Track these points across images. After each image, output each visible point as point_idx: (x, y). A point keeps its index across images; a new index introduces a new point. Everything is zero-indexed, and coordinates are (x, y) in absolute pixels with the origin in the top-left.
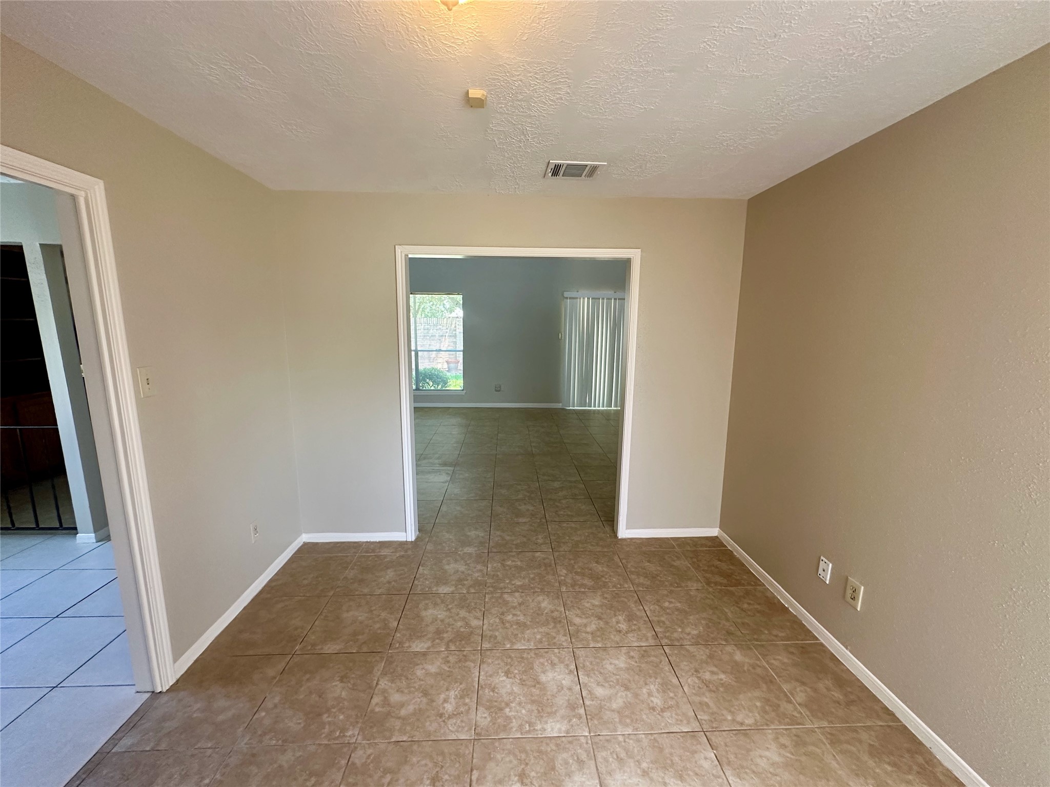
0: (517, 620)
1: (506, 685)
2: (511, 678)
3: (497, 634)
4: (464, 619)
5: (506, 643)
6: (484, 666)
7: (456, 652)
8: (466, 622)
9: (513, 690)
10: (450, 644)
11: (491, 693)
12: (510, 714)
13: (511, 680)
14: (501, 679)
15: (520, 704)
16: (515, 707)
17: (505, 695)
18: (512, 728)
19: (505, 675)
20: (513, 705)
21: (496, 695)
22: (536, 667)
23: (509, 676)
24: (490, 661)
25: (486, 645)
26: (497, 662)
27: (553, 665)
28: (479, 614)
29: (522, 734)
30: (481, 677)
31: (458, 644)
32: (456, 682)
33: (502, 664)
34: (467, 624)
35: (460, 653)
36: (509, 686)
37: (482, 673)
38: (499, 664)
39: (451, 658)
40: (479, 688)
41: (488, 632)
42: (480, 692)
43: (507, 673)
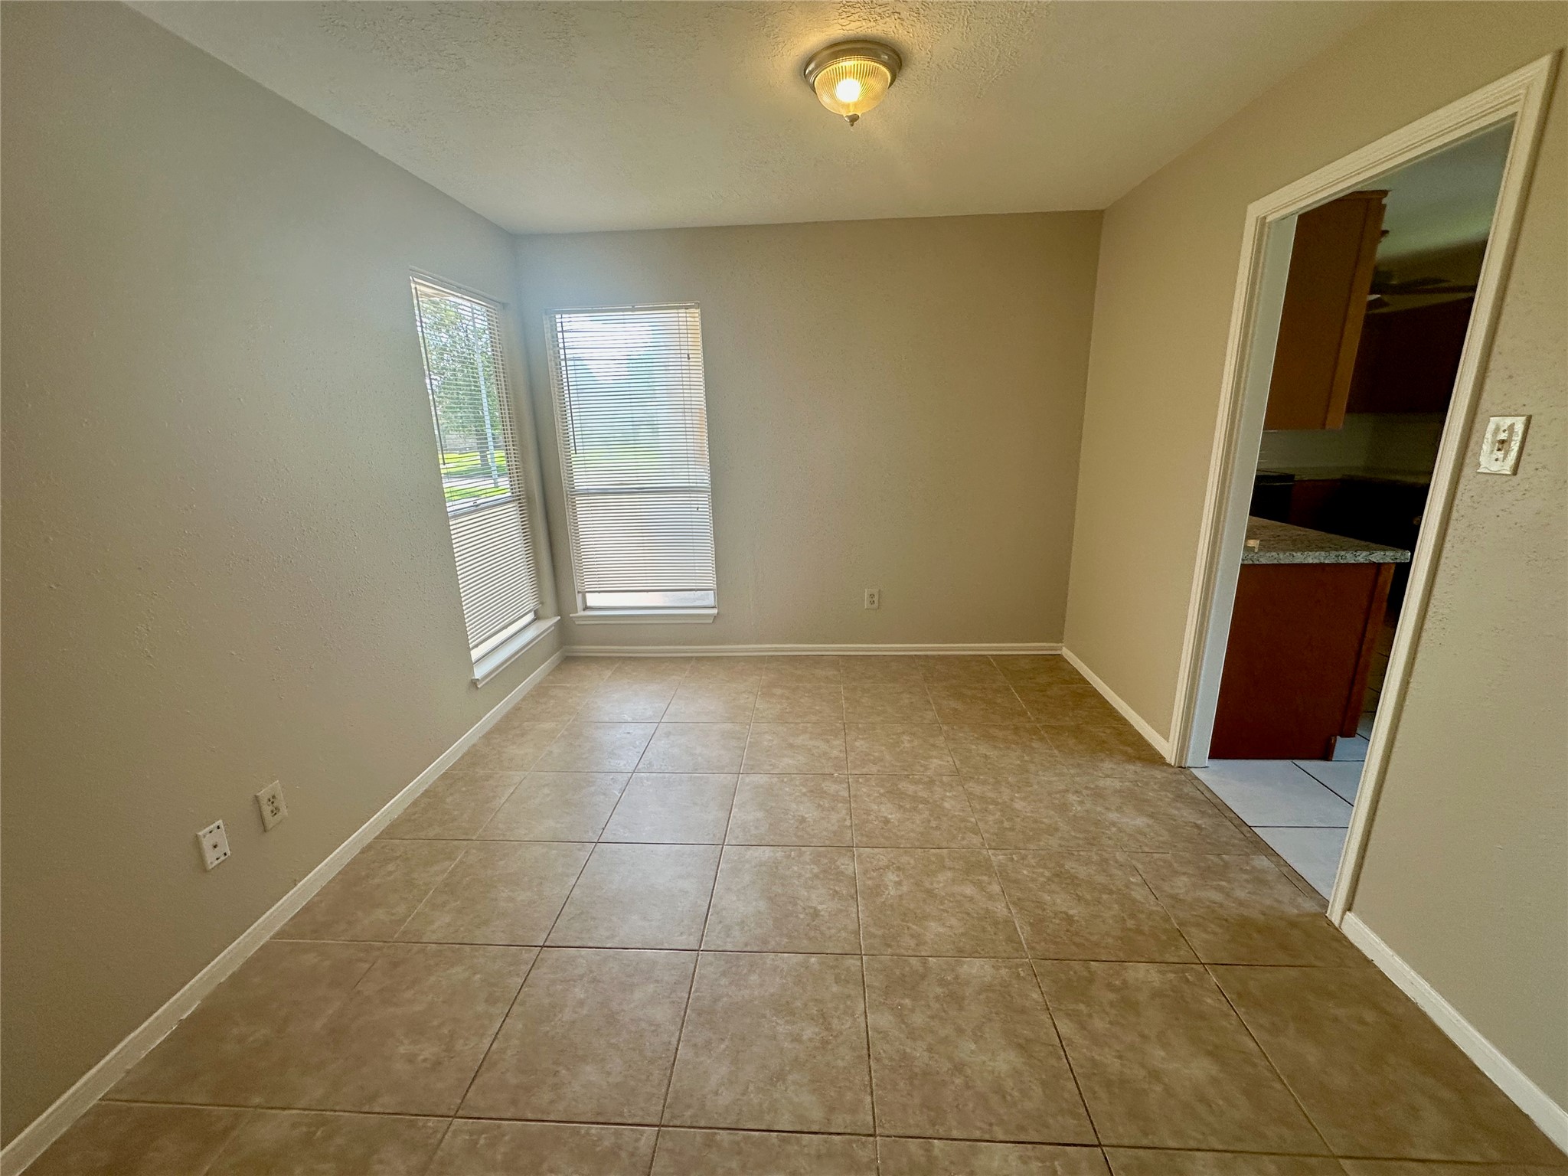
0: (794, 1023)
1: (819, 899)
2: (811, 907)
3: (835, 989)
4: (913, 1035)
5: (817, 967)
6: (852, 927)
7: (906, 954)
8: (904, 1023)
9: (808, 892)
10: (921, 970)
11: (837, 888)
12: (812, 866)
13: (810, 904)
14: (824, 906)
15: (800, 876)
16: (806, 872)
17: (819, 886)
18: (811, 854)
19: (819, 911)
20: (807, 876)
21: (832, 887)
22: (770, 922)
23: (812, 911)
24: (843, 934)
25: (852, 963)
26: (833, 931)
27: (742, 924)
28: (880, 1047)
29: (800, 849)
30: (855, 910)
31: (907, 969)
32: (891, 906)
33: (823, 928)
34: (901, 1016)
35: (898, 951)
36: (813, 896)
37: (854, 916)
38: (829, 928)
39: (912, 943)
40: (855, 896)
41: (852, 993)
42: (853, 891)
43: (816, 914)
